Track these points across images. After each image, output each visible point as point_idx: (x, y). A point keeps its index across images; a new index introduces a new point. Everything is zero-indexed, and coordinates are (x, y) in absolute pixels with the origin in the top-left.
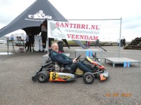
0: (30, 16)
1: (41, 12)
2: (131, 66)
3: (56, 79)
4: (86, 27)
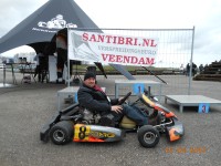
0: (40, 24)
1: (60, 17)
2: (211, 110)
3: (87, 139)
4: (133, 42)
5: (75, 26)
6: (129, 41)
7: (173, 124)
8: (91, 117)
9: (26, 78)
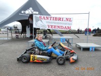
3: (35, 61)
4: (61, 20)
7: (73, 55)
9: (17, 36)
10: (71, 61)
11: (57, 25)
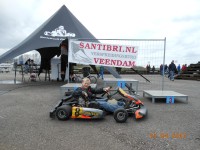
0: (46, 33)
1: (62, 27)
3: (80, 116)
4: (118, 49)
5: (74, 35)
6: (115, 48)
7: (139, 108)
8: (83, 103)
9: (32, 76)
10: (138, 116)
11: (111, 58)
